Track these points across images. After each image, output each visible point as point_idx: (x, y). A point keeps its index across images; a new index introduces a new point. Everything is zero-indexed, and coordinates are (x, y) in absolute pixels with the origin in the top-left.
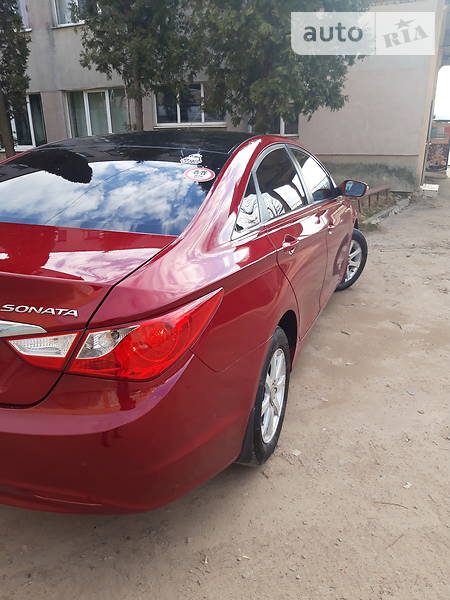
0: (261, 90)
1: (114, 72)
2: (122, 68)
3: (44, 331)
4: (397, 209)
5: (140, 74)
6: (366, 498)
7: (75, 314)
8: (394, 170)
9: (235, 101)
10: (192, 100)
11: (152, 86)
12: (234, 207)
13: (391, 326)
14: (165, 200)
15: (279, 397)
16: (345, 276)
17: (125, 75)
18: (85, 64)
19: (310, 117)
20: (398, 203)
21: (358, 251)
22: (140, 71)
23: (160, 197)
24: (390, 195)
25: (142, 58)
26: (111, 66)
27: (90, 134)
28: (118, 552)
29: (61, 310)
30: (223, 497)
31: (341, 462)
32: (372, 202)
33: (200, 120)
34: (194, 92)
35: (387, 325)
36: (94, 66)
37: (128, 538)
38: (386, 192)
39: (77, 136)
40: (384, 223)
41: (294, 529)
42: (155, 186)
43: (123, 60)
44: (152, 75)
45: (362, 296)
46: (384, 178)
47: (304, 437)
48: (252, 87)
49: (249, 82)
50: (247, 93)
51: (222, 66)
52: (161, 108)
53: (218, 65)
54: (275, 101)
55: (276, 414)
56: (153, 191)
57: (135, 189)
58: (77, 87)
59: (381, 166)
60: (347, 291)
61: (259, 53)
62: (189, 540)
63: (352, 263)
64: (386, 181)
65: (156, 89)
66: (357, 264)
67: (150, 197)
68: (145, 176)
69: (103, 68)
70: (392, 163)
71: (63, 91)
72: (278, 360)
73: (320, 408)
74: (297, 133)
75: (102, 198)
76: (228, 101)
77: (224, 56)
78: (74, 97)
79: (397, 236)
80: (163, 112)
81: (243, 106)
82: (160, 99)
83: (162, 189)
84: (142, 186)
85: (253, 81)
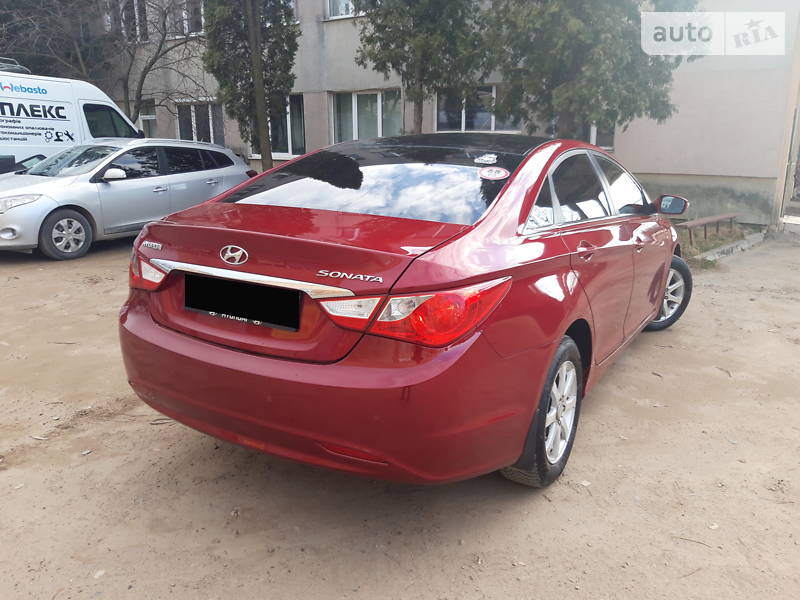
0: (567, 95)
1: (393, 73)
2: (404, 67)
3: (353, 294)
4: (745, 245)
5: (423, 74)
6: (662, 532)
7: (381, 280)
8: (743, 195)
9: (533, 106)
10: (479, 104)
11: (436, 88)
12: (524, 216)
13: (718, 373)
14: (463, 201)
15: (568, 420)
16: (661, 312)
17: (406, 76)
18: (361, 62)
19: (626, 127)
20: (747, 237)
21: (680, 283)
22: (424, 71)
23: (459, 198)
24: (736, 228)
25: (426, 57)
26: (390, 65)
27: (355, 137)
28: (389, 543)
29: (369, 277)
30: (500, 512)
31: (637, 498)
32: (708, 234)
33: (490, 128)
34: (484, 95)
35: (713, 371)
36: (371, 64)
37: (399, 533)
38: (731, 222)
39: (340, 141)
40: (725, 260)
41: (576, 549)
42: (453, 186)
43: (405, 59)
44: (437, 75)
45: (685, 339)
46: (729, 205)
47: (594, 470)
48: (554, 92)
49: (551, 86)
50: (548, 98)
51: (521, 65)
52: (442, 114)
53: (515, 65)
54: (584, 108)
55: (563, 437)
56: (450, 192)
57: (430, 188)
58: (346, 88)
59: (726, 191)
60: (663, 332)
61: (566, 53)
62: (463, 542)
63: (671, 298)
64: (731, 209)
65: (440, 91)
66: (679, 299)
67: (447, 197)
68: (443, 175)
69: (381, 67)
70: (740, 187)
71: (330, 92)
72: (568, 375)
73: (617, 445)
74: (611, 144)
75: (390, 197)
76: (524, 105)
77: (522, 55)
78: (341, 99)
79: (741, 277)
80: (444, 118)
81: (542, 112)
82: (442, 103)
83: (461, 189)
84: (440, 184)
85: (557, 85)
